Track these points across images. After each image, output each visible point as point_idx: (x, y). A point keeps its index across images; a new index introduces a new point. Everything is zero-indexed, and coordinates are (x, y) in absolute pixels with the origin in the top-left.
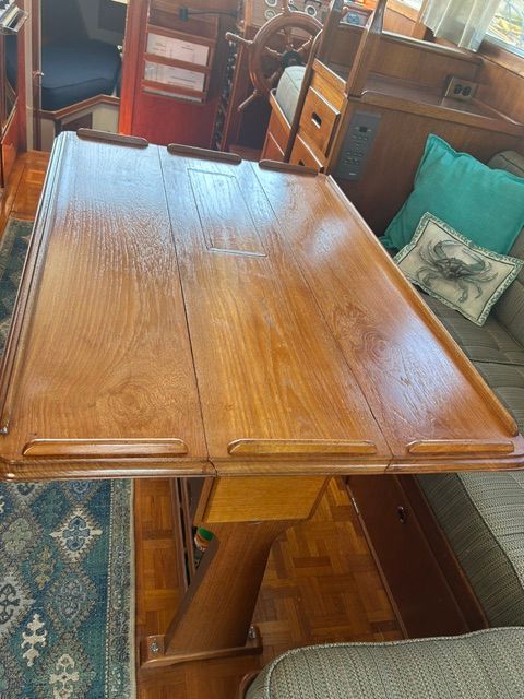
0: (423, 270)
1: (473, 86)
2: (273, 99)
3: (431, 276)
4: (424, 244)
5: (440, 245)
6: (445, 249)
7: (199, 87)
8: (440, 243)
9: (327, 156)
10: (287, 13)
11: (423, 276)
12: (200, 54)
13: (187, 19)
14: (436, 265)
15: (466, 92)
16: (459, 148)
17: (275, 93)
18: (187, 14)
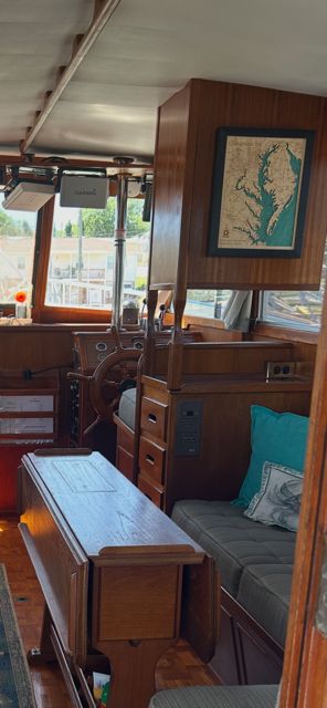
0: (275, 511)
1: (291, 365)
2: (117, 419)
3: (283, 515)
4: (271, 488)
5: (285, 487)
6: (290, 489)
7: (50, 429)
8: (285, 484)
9: (165, 440)
10: (120, 351)
11: (277, 516)
12: (46, 403)
13: (30, 378)
14: (286, 504)
15: (286, 370)
16: (279, 410)
17: (117, 414)
18: (30, 373)
